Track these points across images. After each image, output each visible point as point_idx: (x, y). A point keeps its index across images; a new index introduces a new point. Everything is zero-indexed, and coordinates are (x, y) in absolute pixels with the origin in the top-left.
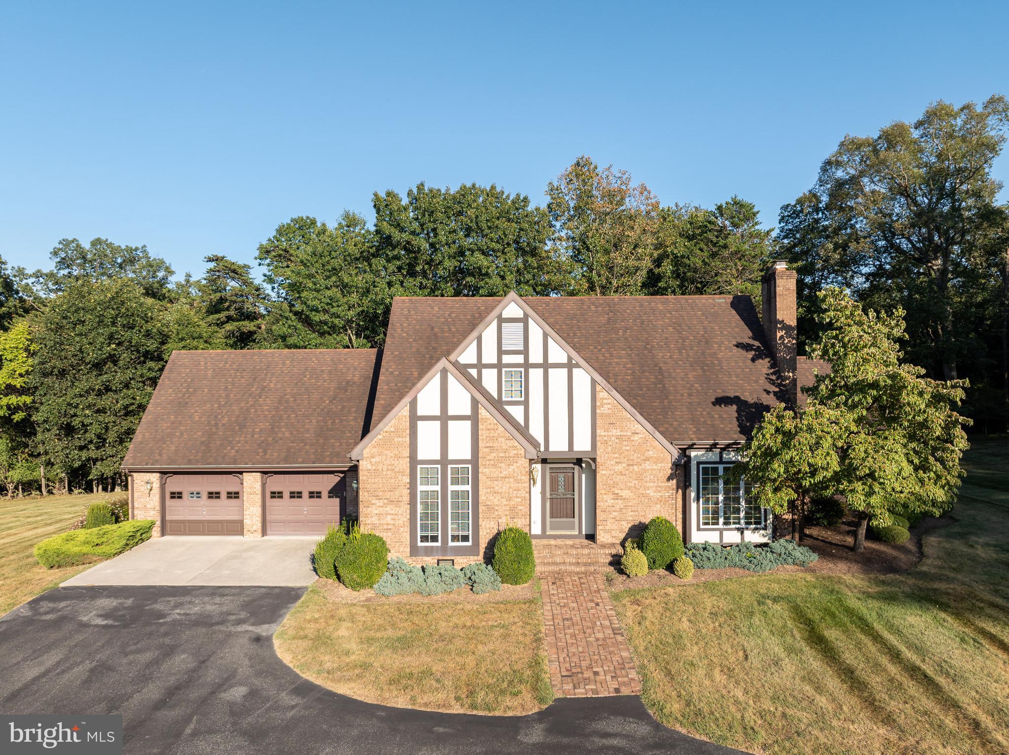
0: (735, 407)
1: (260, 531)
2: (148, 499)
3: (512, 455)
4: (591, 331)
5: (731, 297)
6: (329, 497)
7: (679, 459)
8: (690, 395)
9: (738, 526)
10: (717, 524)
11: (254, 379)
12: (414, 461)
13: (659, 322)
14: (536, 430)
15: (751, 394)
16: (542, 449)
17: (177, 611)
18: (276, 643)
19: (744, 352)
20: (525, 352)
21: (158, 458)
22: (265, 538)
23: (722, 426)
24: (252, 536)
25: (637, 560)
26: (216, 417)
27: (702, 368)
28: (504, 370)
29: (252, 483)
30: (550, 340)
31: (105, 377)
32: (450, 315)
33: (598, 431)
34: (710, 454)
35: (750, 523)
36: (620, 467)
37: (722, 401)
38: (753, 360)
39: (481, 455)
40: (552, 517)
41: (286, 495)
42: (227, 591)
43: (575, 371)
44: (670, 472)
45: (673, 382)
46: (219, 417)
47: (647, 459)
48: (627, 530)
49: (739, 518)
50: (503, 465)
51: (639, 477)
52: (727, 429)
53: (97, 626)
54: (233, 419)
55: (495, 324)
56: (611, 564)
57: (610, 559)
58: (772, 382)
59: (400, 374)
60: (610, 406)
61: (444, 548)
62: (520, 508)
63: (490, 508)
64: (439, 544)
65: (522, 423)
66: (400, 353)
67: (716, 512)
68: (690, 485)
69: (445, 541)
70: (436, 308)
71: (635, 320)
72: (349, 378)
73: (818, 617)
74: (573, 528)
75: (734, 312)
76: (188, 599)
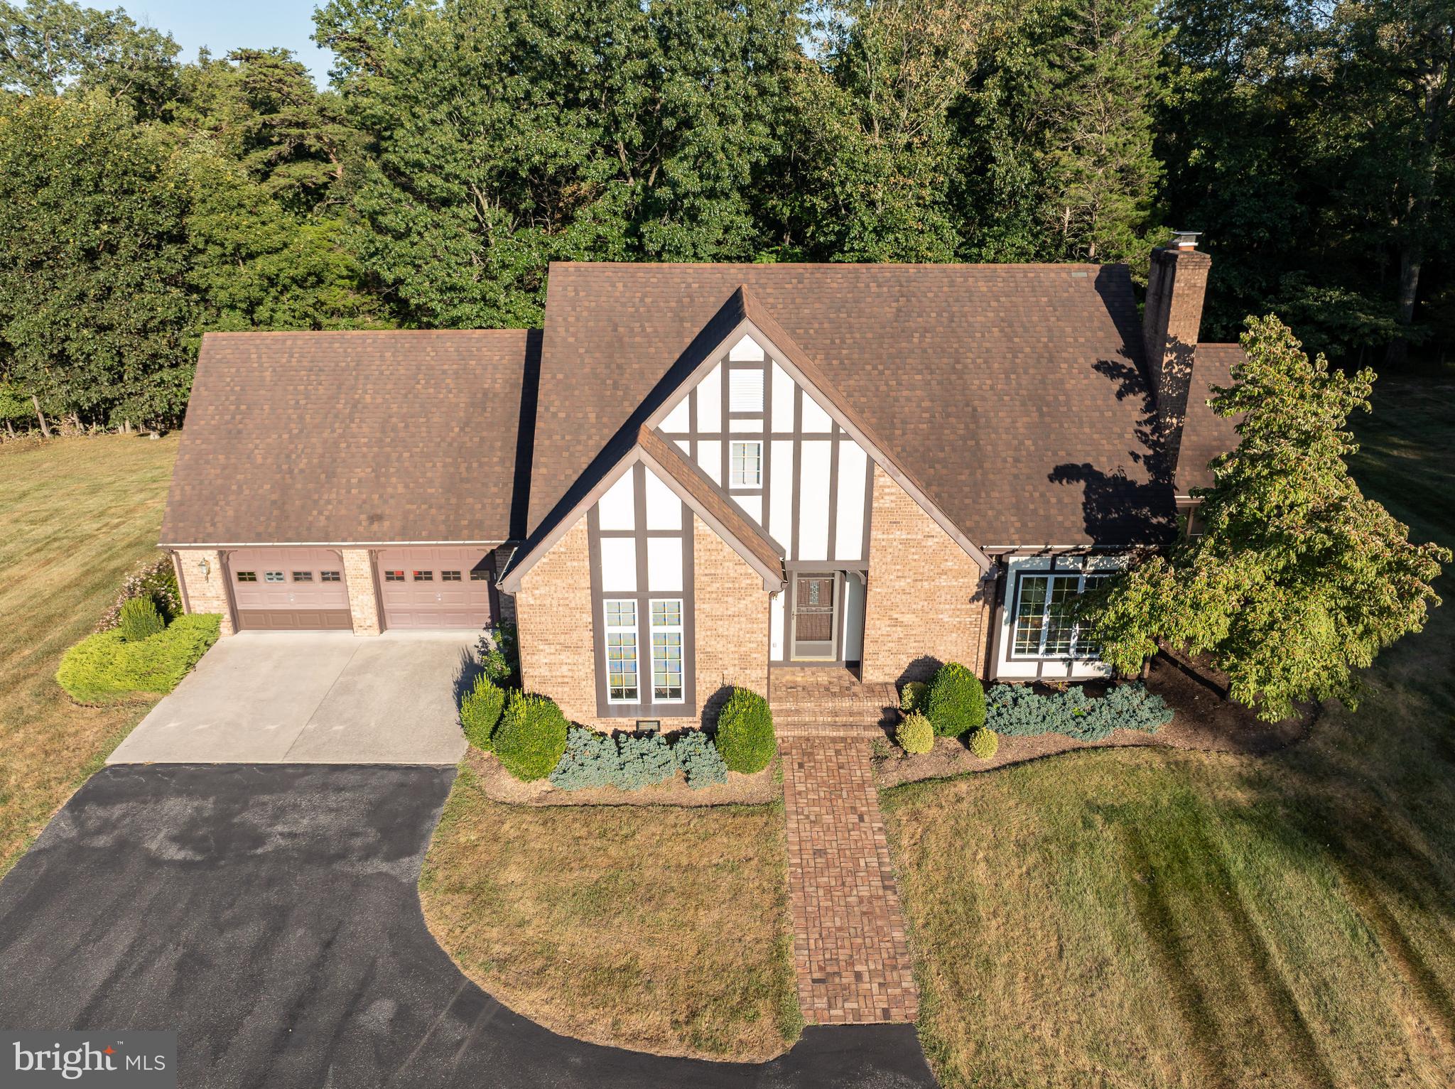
0: (1082, 484)
1: (376, 626)
2: (206, 585)
3: (743, 585)
4: (870, 335)
5: (1098, 267)
6: (473, 578)
7: (990, 574)
8: (1016, 460)
9: (1064, 655)
10: (1036, 651)
11: (339, 387)
12: (597, 595)
13: (979, 318)
14: (780, 532)
15: (1109, 459)
16: (788, 557)
17: (279, 828)
18: (424, 899)
19: (1108, 380)
20: (766, 415)
21: (210, 530)
22: (387, 635)
23: (1060, 518)
24: (365, 633)
25: (918, 730)
26: (288, 456)
27: (1039, 410)
28: (731, 442)
29: (356, 562)
30: (805, 396)
31: (101, 275)
32: (642, 300)
33: (874, 534)
34: (1038, 560)
35: (1084, 651)
36: (902, 583)
37: (1064, 473)
38: (1120, 395)
39: (697, 585)
40: (798, 639)
41: (409, 576)
42: (343, 778)
43: (843, 444)
44: (975, 589)
45: (993, 436)
46: (294, 456)
47: (944, 573)
48: (906, 666)
49: (1068, 645)
50: (730, 599)
51: (930, 597)
52: (1068, 524)
53: (172, 863)
54: (315, 461)
55: (718, 370)
56: (882, 724)
57: (881, 716)
58: (1144, 438)
59: (568, 416)
60: (893, 498)
61: (646, 707)
62: (754, 655)
63: (711, 657)
64: (637, 702)
65: (759, 522)
66: (566, 377)
67: (1036, 636)
68: (1003, 602)
69: (646, 697)
70: (620, 285)
71: (939, 315)
72: (486, 386)
73: (1164, 864)
74: (829, 654)
75: (1099, 298)
76: (290, 798)
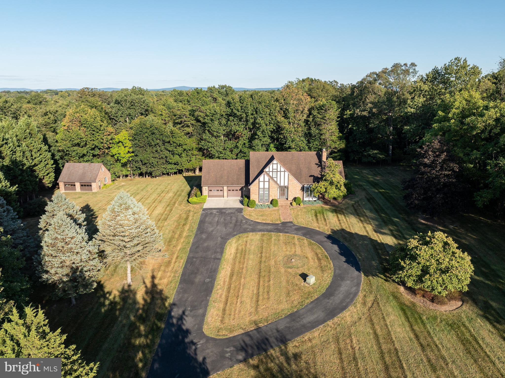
0: (313, 177)
1: (227, 197)
2: (206, 191)
3: (275, 187)
4: (288, 160)
5: (316, 152)
6: (239, 191)
7: (302, 187)
8: (305, 175)
9: (312, 197)
12: (259, 188)
13: (302, 158)
15: (316, 174)
16: (280, 185)
18: (245, 216)
19: (316, 165)
20: (277, 169)
21: (208, 184)
23: (310, 181)
24: (225, 198)
25: (294, 204)
27: (308, 169)
28: (273, 172)
29: (225, 188)
30: (281, 167)
32: (261, 156)
33: (289, 182)
34: (308, 186)
36: (292, 188)
38: (318, 167)
39: (270, 187)
40: (281, 196)
41: (231, 190)
42: (231, 208)
43: (285, 172)
45: (303, 172)
46: (217, 175)
47: (297, 187)
48: (293, 198)
50: (273, 189)
51: (296, 190)
54: (220, 176)
55: (272, 164)
56: (290, 204)
58: (320, 172)
59: (253, 170)
60: (291, 178)
62: (276, 195)
63: (271, 195)
64: (263, 201)
65: (276, 181)
66: (253, 165)
67: (308, 195)
68: (304, 191)
71: (297, 158)
74: (284, 197)
75: (316, 156)
76: (226, 210)
